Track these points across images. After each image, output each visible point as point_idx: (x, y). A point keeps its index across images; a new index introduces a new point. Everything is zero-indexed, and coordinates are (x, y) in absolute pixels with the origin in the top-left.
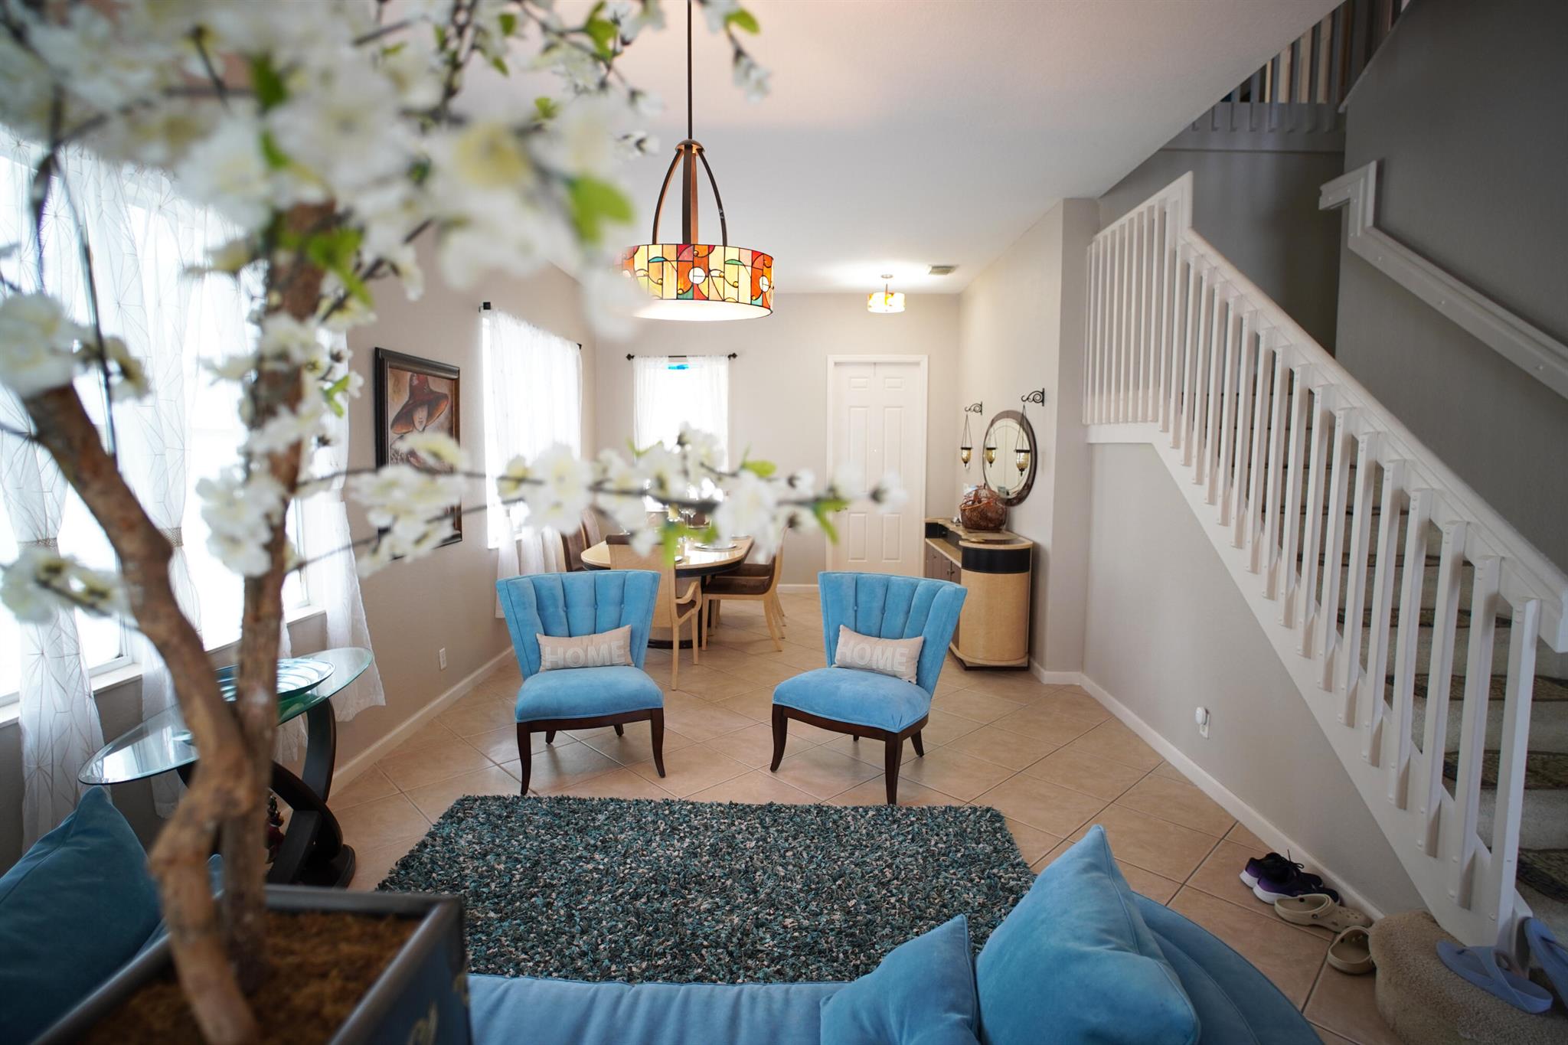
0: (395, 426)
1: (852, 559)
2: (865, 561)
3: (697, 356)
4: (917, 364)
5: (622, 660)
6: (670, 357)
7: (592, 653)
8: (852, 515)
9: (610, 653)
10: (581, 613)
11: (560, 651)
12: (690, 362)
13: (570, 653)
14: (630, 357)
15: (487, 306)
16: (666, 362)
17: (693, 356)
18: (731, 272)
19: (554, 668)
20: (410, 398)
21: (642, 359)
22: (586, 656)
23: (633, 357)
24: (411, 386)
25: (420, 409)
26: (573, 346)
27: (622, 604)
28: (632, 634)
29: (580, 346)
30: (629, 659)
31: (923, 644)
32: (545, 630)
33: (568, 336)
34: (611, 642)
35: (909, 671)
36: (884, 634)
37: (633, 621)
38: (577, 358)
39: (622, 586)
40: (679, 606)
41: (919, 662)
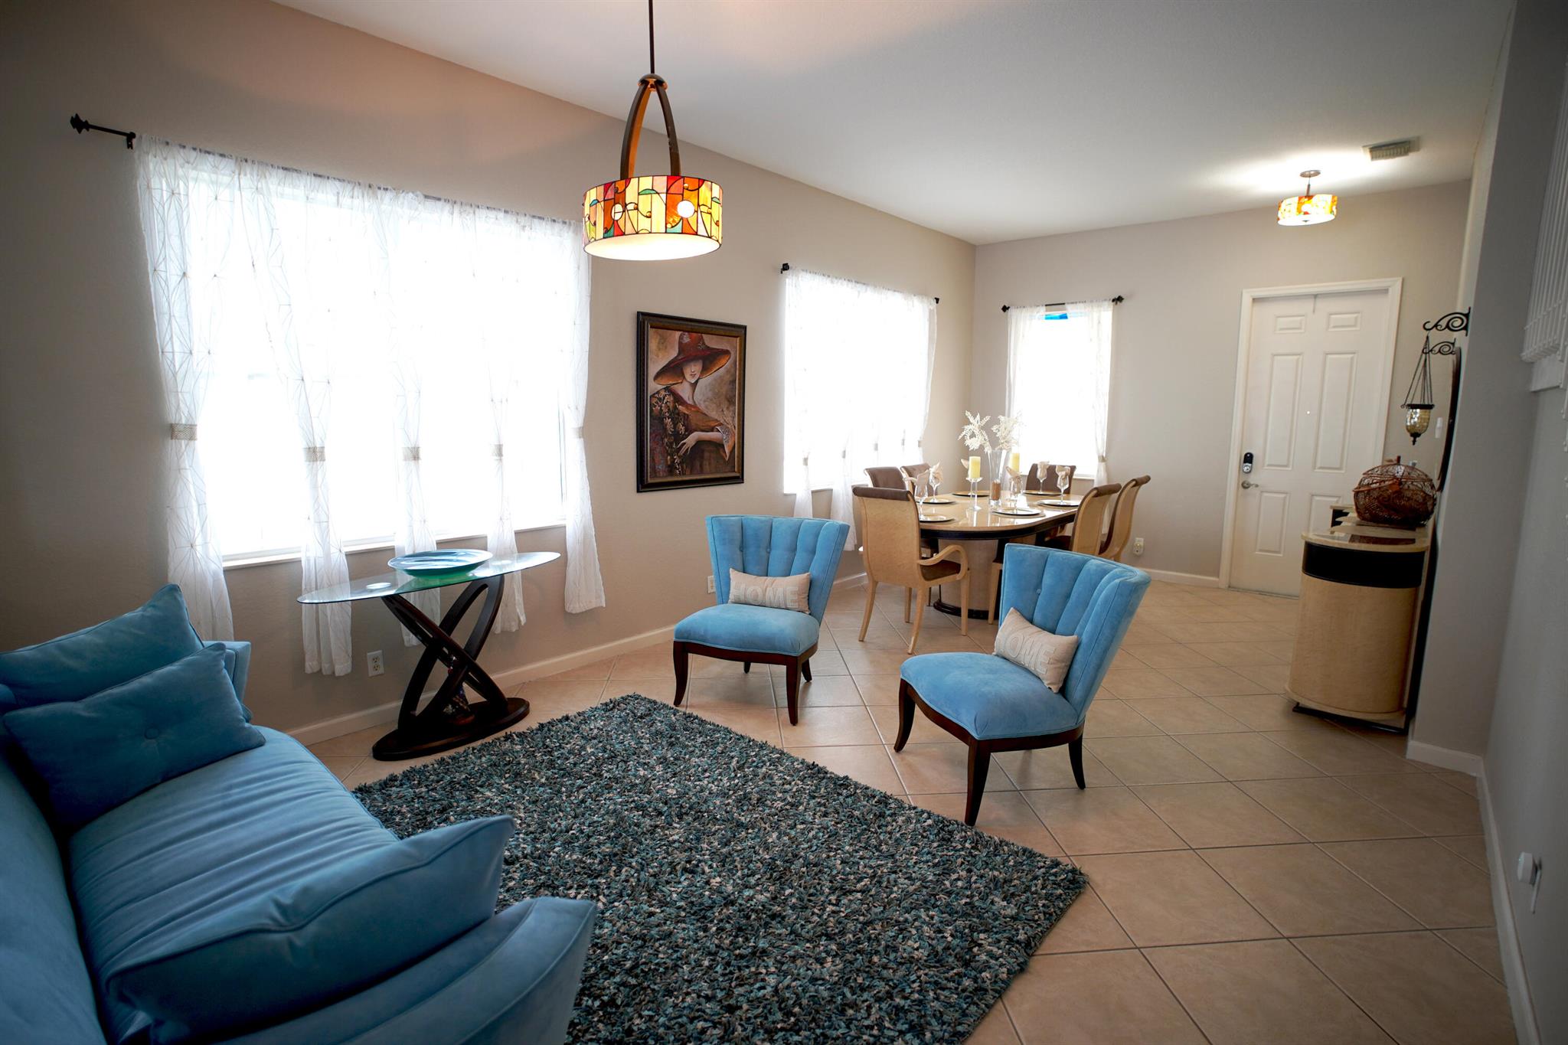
0: (659, 379)
1: (1261, 550)
2: (1281, 555)
3: (1076, 303)
4: (1385, 291)
5: (796, 606)
6: (1046, 305)
7: (769, 594)
8: (1265, 494)
9: (785, 596)
10: (778, 555)
11: (743, 586)
12: (1070, 310)
13: (750, 590)
14: (1005, 309)
15: (786, 267)
16: (1042, 311)
17: (1072, 303)
18: (644, 203)
19: (738, 602)
20: (679, 354)
21: (1018, 310)
22: (764, 595)
23: (1008, 308)
24: (680, 343)
25: (692, 364)
26: (925, 300)
27: (814, 552)
28: (811, 583)
29: (937, 300)
30: (804, 606)
31: (1077, 646)
32: (741, 567)
33: (919, 291)
34: (787, 587)
35: (1049, 675)
36: (1059, 628)
37: (816, 569)
38: (931, 311)
39: (817, 535)
40: (923, 567)
41: (1070, 667)
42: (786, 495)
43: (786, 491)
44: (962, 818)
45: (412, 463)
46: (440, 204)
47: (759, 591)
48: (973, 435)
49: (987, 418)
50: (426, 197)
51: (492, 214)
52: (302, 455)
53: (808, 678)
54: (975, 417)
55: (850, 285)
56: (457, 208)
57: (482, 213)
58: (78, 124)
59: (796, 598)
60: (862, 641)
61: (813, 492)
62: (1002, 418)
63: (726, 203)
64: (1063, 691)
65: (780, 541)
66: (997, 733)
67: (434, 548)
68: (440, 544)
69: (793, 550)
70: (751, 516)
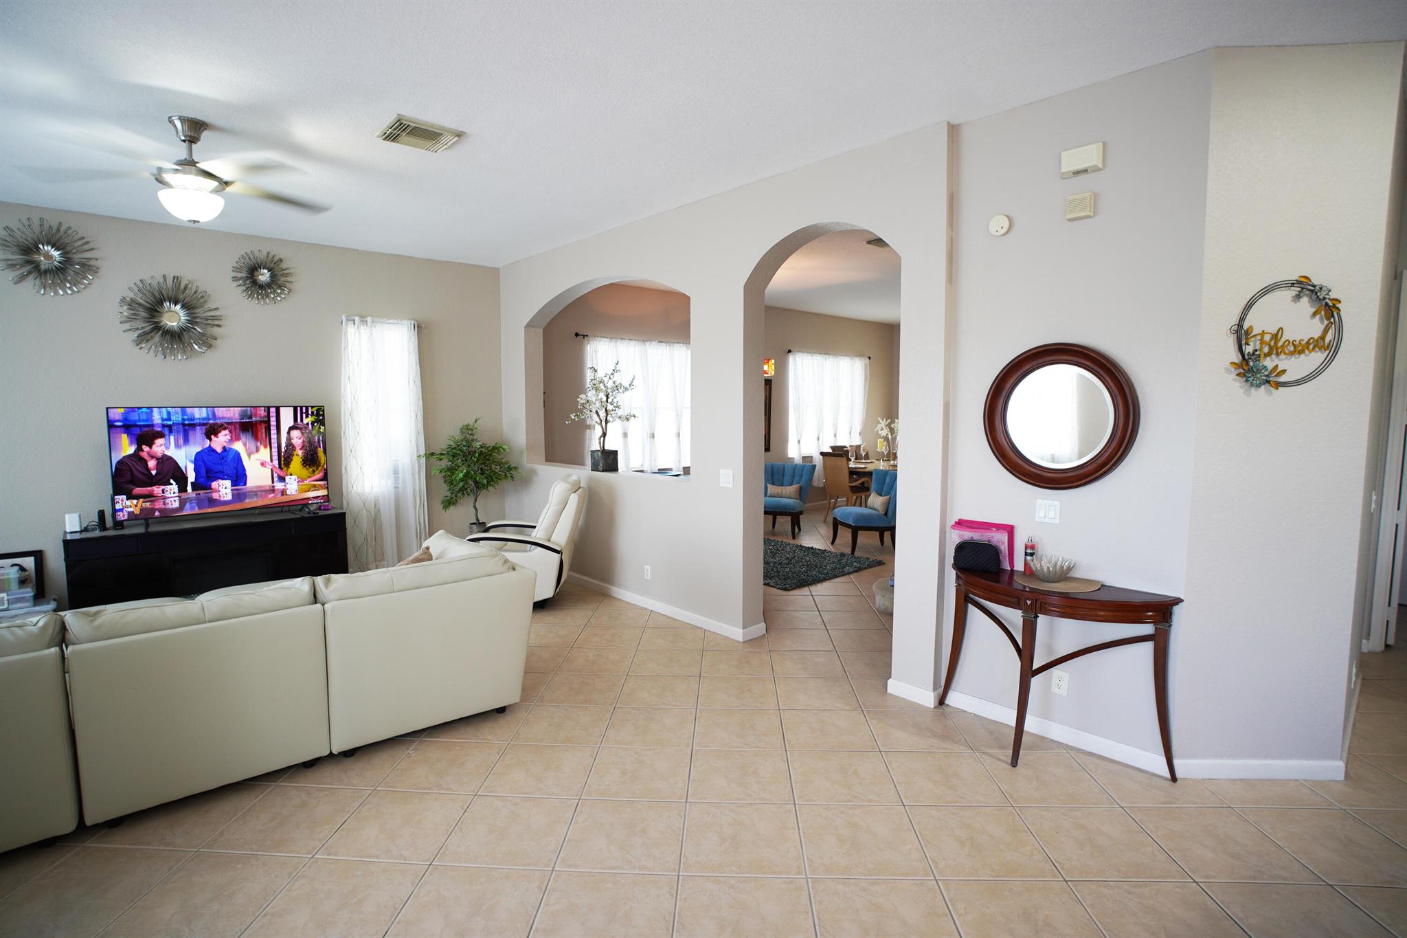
5: (794, 497)
7: (784, 492)
9: (790, 493)
10: (787, 478)
11: (773, 490)
13: (776, 491)
15: (790, 351)
19: (771, 496)
22: (782, 493)
26: (862, 359)
27: (802, 476)
28: (801, 488)
29: (870, 358)
30: (798, 498)
31: (890, 498)
32: (771, 482)
33: (860, 355)
34: (791, 490)
35: (881, 510)
36: (883, 494)
37: (802, 482)
38: (866, 365)
39: (803, 470)
40: (851, 487)
41: (888, 507)
42: (790, 458)
43: (790, 456)
44: (850, 553)
45: (652, 439)
46: (662, 344)
47: (780, 492)
48: (882, 429)
49: (889, 421)
50: (659, 342)
51: (679, 345)
52: (621, 435)
53: (800, 529)
54: (883, 420)
55: (821, 356)
56: (668, 345)
57: (676, 345)
58: (577, 335)
59: (794, 493)
60: (824, 522)
61: (803, 457)
62: (896, 420)
63: (775, 364)
64: (886, 514)
65: (788, 473)
66: (861, 524)
67: (657, 471)
68: (659, 470)
69: (793, 476)
70: (775, 463)
